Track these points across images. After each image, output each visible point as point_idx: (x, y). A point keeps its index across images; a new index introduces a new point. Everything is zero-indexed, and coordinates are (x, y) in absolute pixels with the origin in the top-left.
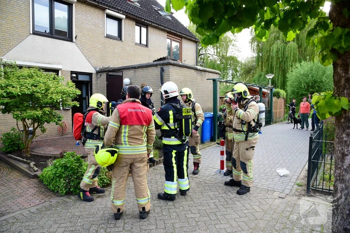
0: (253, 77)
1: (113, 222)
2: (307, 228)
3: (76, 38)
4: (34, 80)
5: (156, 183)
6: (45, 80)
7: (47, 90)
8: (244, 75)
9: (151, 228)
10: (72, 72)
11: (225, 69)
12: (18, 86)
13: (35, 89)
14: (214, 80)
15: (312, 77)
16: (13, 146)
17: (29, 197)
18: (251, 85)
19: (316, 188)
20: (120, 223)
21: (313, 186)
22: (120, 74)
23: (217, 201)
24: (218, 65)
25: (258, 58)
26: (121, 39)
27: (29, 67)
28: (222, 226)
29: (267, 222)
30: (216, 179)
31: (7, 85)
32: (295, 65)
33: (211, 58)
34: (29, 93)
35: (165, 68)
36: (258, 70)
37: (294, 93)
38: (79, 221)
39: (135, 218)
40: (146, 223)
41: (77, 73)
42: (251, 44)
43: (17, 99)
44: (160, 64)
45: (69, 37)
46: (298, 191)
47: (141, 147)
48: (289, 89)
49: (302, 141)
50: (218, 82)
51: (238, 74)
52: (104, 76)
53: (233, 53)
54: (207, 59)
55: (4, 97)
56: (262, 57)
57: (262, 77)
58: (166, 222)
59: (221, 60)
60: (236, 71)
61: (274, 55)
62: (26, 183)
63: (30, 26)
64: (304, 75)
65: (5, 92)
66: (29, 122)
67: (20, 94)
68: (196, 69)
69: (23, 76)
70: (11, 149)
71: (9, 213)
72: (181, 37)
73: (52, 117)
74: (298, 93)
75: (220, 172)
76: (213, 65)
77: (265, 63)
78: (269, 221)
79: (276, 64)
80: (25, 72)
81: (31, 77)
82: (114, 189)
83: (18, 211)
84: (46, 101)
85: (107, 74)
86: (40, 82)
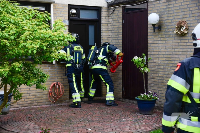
6: (18, 19)
7: (19, 34)
10: (71, 7)
22: (144, 6)
41: (79, 8)
52: (119, 11)
73: (32, 75)
84: (16, 51)
85: (123, 7)
86: (10, 22)
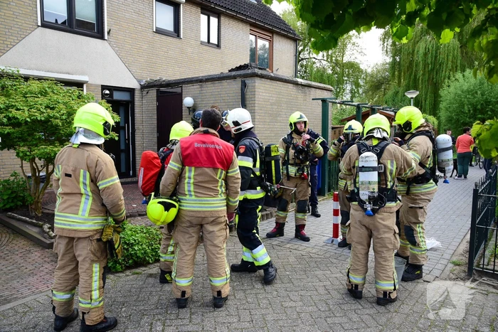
0: (384, 95)
1: (174, 312)
2: (468, 327)
3: (109, 33)
4: (50, 100)
5: (236, 256)
6: (66, 100)
7: (70, 114)
8: (370, 93)
9: (231, 320)
10: (104, 87)
11: (340, 82)
12: (26, 109)
13: (51, 113)
14: (324, 101)
15: (482, 95)
16: (15, 200)
17: (45, 275)
18: (381, 108)
19: (483, 268)
20: (185, 313)
21: (478, 266)
22: (178, 90)
23: (329, 283)
24: (329, 77)
25: (394, 65)
26: (178, 36)
27: (40, 79)
28: (337, 320)
29: (405, 316)
30: (326, 252)
31: (7, 106)
32: (454, 76)
33: (318, 65)
34: (43, 119)
35: (248, 81)
36: (394, 84)
37: (451, 120)
38: (123, 309)
39: (207, 306)
40: (224, 314)
41: (112, 89)
42: (382, 43)
43: (24, 128)
44: (240, 76)
45: (98, 32)
46: (455, 272)
47: (214, 200)
48: (443, 114)
49: (462, 197)
50: (330, 104)
51: (361, 91)
52: (153, 93)
53: (353, 57)
54: (312, 67)
55: (3, 124)
56: (399, 62)
57: (400, 95)
58: (253, 312)
59: (333, 68)
60: (358, 85)
61: (420, 59)
62: (39, 255)
63: (37, 14)
64: (468, 91)
65: (5, 117)
66: (40, 163)
67: (28, 120)
68: (296, 84)
69: (31, 93)
70: (12, 205)
71: (16, 299)
72: (272, 32)
74: (458, 120)
75: (333, 241)
76: (321, 76)
77: (405, 73)
78: (408, 315)
79: (423, 75)
80: (35, 86)
81: (44, 93)
82: (178, 262)
83: (30, 295)
85: (158, 91)
86: (59, 103)
